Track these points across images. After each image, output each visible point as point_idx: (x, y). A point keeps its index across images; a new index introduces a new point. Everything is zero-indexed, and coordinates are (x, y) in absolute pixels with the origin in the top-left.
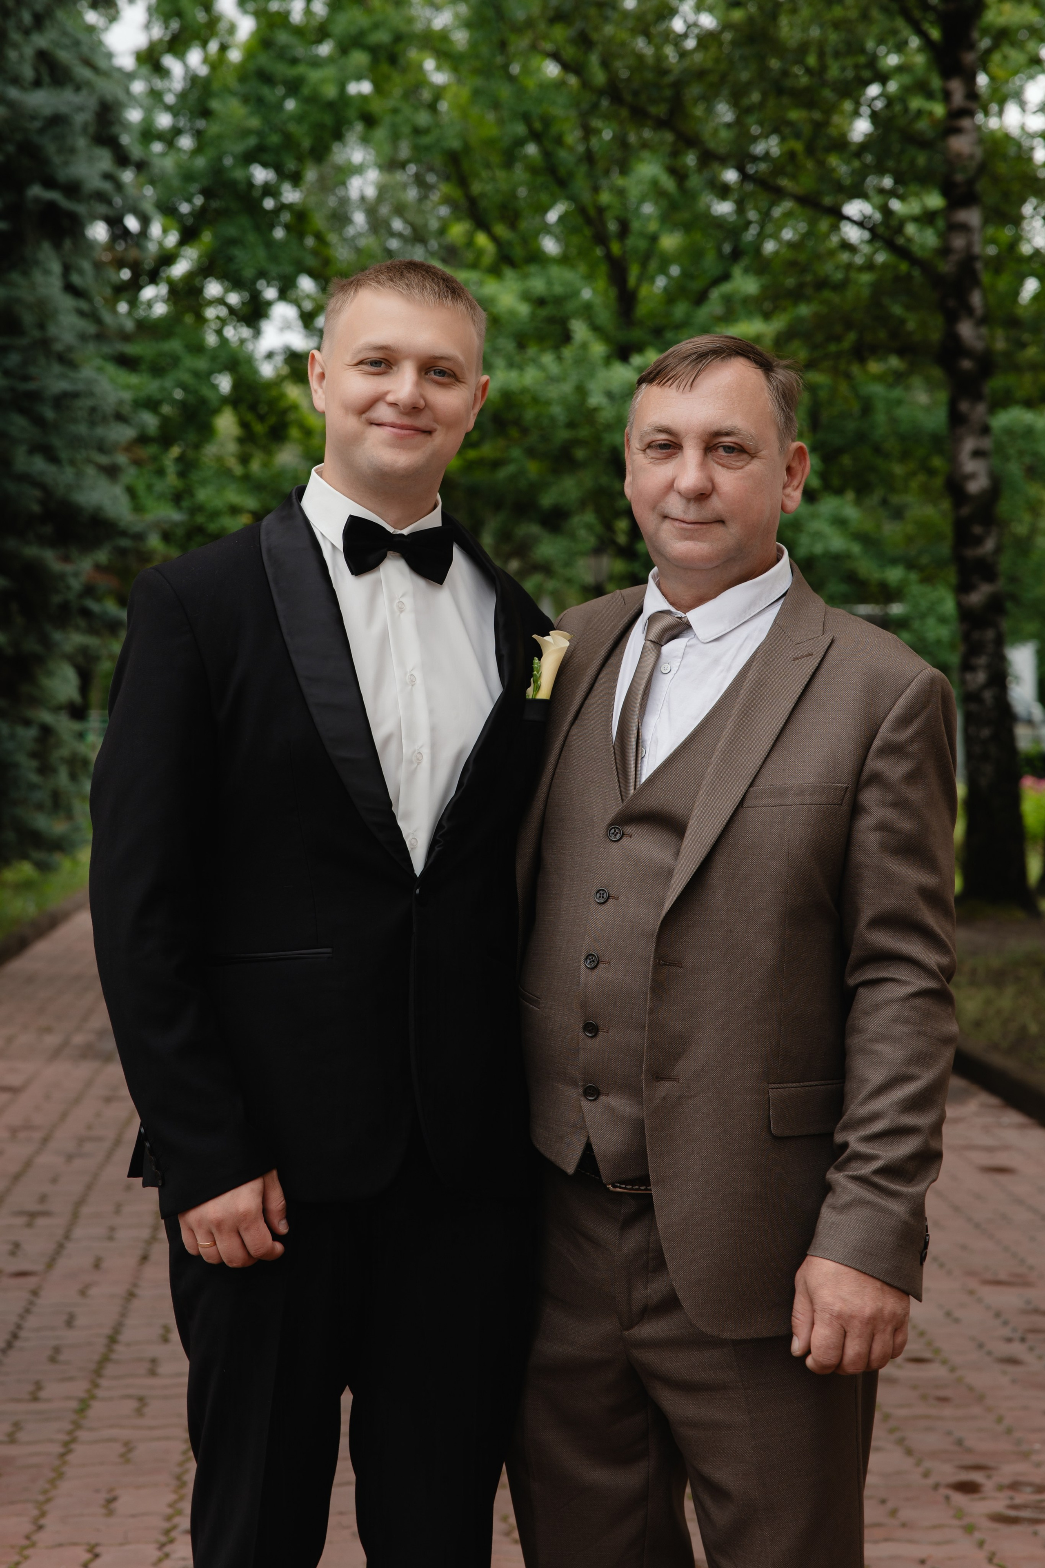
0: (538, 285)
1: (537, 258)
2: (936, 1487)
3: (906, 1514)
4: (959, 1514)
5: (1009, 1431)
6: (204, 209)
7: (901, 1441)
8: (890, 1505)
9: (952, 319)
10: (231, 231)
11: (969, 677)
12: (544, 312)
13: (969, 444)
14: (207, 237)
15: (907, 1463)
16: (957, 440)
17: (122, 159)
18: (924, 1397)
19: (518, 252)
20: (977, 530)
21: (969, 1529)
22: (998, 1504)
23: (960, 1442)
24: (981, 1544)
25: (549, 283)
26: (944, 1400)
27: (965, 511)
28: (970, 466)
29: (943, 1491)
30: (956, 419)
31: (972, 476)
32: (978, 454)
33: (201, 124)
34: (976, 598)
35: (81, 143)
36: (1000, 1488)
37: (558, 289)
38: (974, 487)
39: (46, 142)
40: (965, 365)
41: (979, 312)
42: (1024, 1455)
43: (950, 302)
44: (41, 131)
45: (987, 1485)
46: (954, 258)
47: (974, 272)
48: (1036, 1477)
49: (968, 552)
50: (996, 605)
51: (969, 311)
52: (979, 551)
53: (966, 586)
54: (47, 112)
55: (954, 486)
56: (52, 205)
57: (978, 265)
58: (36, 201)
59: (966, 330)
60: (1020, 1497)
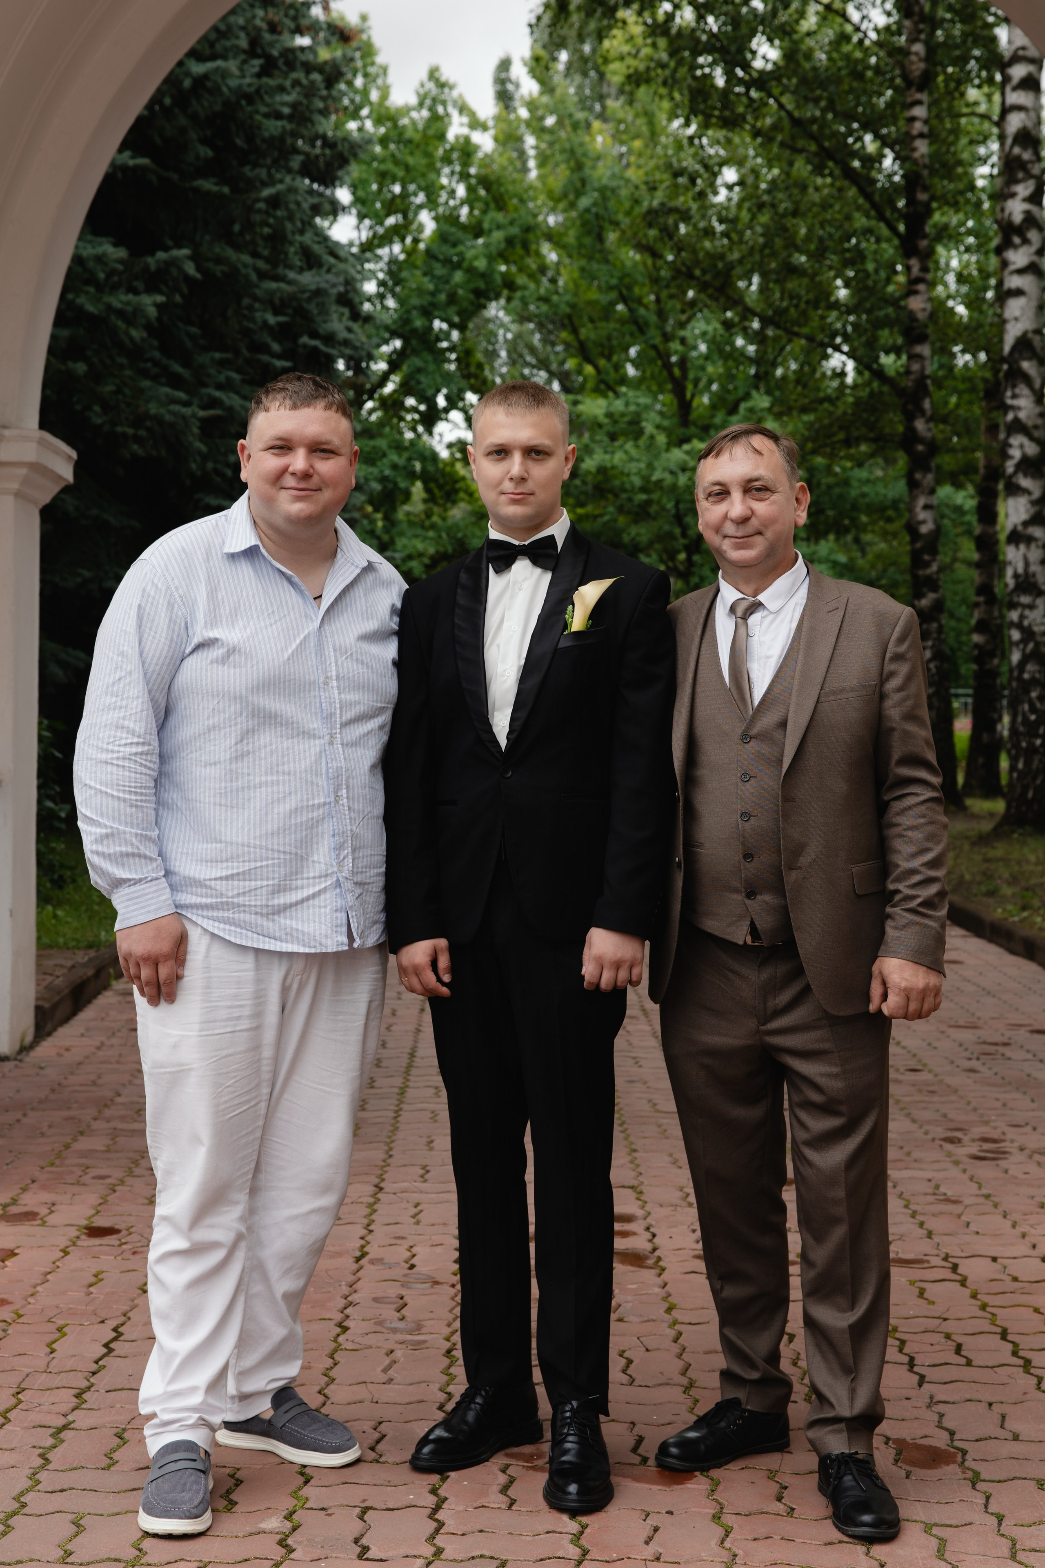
1: (623, 379)
2: (933, 1140)
3: (916, 1154)
4: (949, 1154)
5: (975, 1110)
6: (402, 348)
7: (908, 1115)
8: (906, 1150)
9: (910, 418)
13: (922, 501)
14: (406, 368)
15: (914, 1127)
16: (913, 498)
18: (920, 1091)
19: (613, 377)
20: (926, 557)
21: (956, 1163)
22: (974, 1149)
23: (945, 1116)
24: (964, 1171)
26: (933, 1092)
27: (918, 545)
28: (922, 515)
29: (938, 1142)
30: (913, 485)
31: (924, 522)
32: (926, 507)
33: (399, 290)
34: (924, 602)
35: (333, 307)
36: (973, 1140)
38: (924, 529)
39: (312, 308)
40: (920, 448)
41: (929, 413)
42: (987, 1123)
43: (910, 407)
44: (309, 300)
45: (966, 1139)
46: (912, 377)
47: (925, 387)
48: (995, 1135)
49: (921, 573)
50: (938, 606)
51: (923, 412)
52: (928, 571)
53: (919, 595)
54: (313, 287)
55: (912, 528)
56: (315, 349)
57: (929, 382)
58: (305, 346)
59: (920, 425)
60: (987, 1146)
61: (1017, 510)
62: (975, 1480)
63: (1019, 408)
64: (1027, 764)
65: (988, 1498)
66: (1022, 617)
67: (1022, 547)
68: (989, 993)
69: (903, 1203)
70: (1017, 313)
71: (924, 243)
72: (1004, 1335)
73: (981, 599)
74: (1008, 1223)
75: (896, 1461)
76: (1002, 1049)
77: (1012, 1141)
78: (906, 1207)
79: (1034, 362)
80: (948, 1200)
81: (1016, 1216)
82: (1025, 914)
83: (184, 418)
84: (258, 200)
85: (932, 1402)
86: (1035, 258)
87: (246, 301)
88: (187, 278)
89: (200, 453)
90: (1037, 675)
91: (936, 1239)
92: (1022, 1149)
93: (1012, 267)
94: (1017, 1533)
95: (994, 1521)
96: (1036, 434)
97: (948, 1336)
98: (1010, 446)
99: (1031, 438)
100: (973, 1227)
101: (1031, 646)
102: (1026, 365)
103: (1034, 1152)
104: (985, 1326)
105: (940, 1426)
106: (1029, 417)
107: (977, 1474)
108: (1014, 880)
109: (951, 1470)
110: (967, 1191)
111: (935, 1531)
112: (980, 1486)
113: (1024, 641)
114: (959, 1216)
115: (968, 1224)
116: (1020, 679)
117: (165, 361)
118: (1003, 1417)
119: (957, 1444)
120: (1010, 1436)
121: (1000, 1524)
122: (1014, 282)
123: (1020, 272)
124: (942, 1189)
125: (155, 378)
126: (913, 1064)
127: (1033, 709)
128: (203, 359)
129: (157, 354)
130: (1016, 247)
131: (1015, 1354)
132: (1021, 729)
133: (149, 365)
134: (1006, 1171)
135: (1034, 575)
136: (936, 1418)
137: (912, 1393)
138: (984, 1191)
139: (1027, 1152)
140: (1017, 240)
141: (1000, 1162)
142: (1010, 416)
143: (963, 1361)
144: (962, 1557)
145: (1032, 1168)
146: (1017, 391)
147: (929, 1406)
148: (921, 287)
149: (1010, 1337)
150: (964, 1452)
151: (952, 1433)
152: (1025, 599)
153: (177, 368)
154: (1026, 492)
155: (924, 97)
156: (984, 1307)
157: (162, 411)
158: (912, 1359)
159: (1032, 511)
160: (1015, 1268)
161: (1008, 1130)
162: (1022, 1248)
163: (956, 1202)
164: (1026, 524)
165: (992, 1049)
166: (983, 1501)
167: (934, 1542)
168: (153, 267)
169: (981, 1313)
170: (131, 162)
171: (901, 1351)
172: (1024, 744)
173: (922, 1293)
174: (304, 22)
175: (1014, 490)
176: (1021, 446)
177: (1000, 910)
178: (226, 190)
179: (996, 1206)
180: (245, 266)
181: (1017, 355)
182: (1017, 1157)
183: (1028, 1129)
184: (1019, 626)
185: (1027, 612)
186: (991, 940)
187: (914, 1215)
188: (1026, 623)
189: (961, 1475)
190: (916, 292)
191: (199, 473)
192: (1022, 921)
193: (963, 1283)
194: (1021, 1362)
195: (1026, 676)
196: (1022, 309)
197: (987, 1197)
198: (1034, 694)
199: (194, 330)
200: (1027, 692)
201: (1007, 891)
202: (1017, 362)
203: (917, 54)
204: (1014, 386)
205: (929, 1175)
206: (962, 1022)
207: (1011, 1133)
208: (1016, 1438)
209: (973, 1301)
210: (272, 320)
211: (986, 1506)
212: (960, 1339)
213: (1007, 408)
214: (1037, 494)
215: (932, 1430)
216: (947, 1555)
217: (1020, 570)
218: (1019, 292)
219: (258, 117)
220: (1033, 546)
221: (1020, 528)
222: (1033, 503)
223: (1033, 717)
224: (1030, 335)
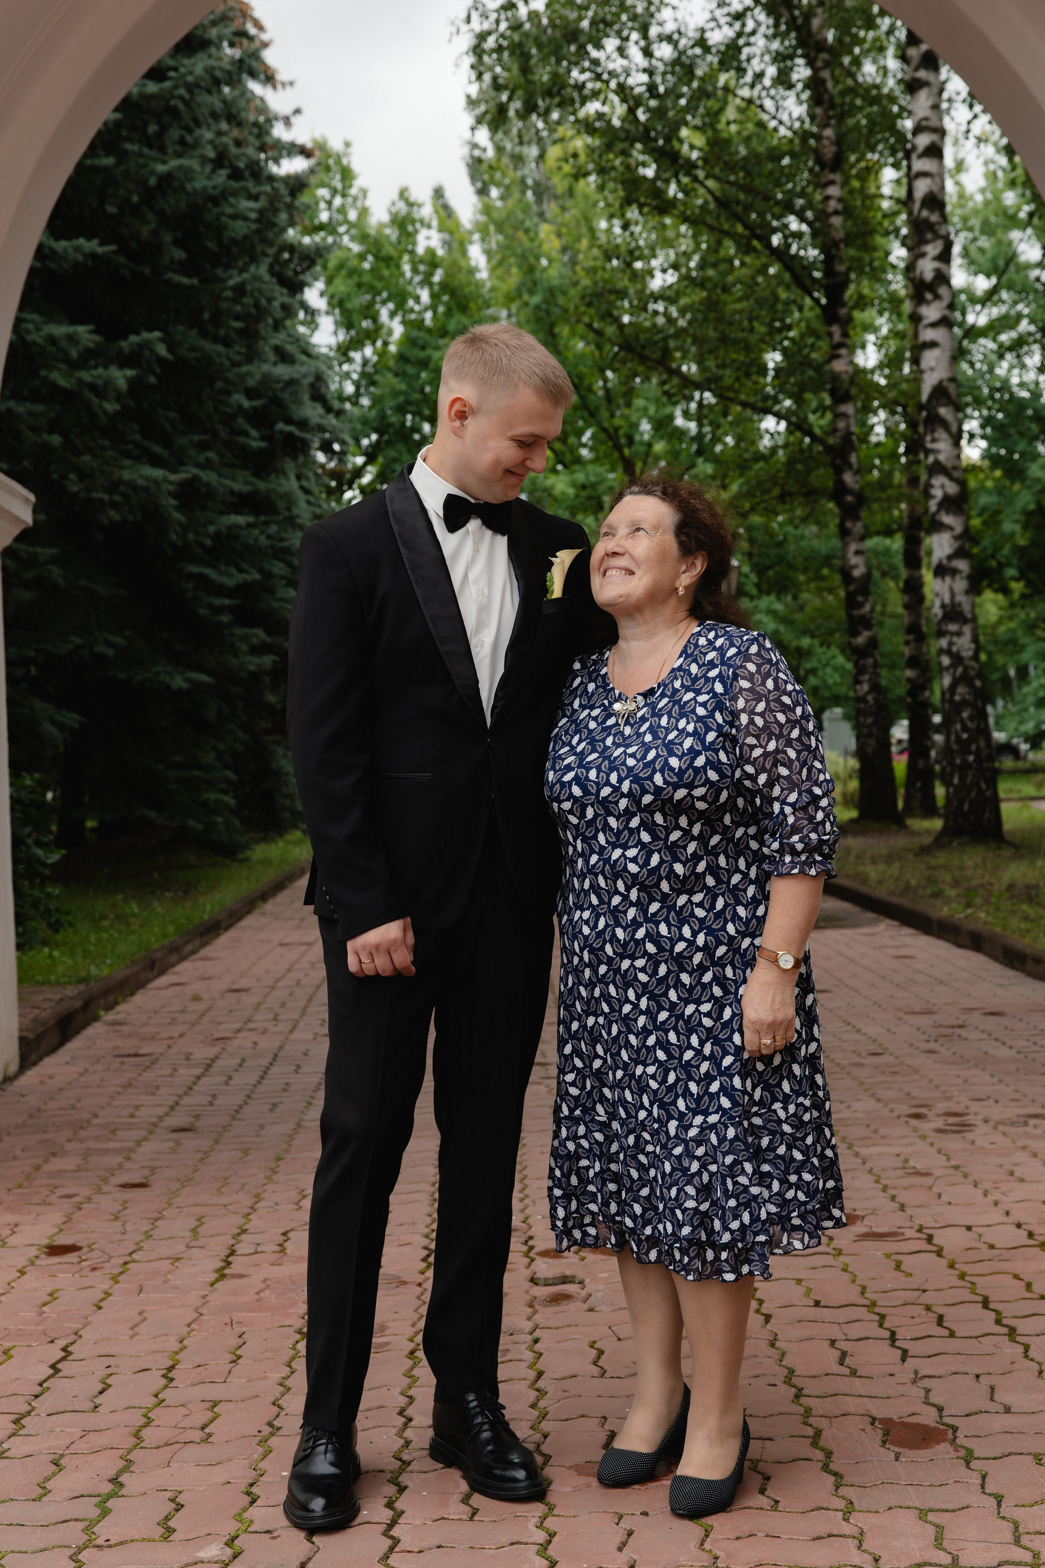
0: (580, 477)
1: (578, 460)
2: (899, 1117)
3: (883, 1131)
5: (937, 1087)
6: (378, 442)
7: (873, 1095)
8: (873, 1127)
9: (839, 471)
10: (393, 454)
11: (858, 687)
12: (584, 494)
13: (853, 547)
14: (380, 460)
15: (879, 1106)
16: (845, 546)
17: (329, 409)
18: (883, 1072)
19: (568, 458)
20: (860, 598)
21: (923, 1137)
22: (939, 1123)
23: (909, 1094)
24: (932, 1144)
25: (587, 475)
26: (895, 1073)
27: (852, 588)
28: (854, 560)
29: (904, 1119)
30: (845, 534)
31: (856, 566)
32: (858, 553)
33: (372, 389)
34: (860, 640)
35: (306, 397)
36: (938, 1115)
37: (592, 479)
38: (857, 573)
39: (286, 396)
40: (849, 498)
41: (855, 466)
42: (949, 1099)
43: (838, 462)
44: (283, 389)
45: (930, 1114)
46: (839, 434)
47: (851, 443)
48: (959, 1109)
49: (856, 613)
50: (873, 643)
51: (850, 466)
52: (862, 612)
53: (854, 634)
54: (286, 377)
55: (846, 573)
56: (290, 434)
57: (854, 438)
58: (281, 432)
59: (848, 478)
60: (952, 1120)
61: (941, 545)
62: (968, 1459)
63: (938, 451)
64: (962, 779)
65: (984, 1477)
66: (951, 644)
67: (948, 579)
68: (941, 982)
69: (873, 1178)
70: (932, 363)
71: (843, 311)
72: (985, 1303)
73: (911, 637)
74: (979, 1192)
75: (884, 1442)
76: (958, 1031)
77: (976, 1114)
78: (877, 1182)
79: (951, 408)
80: (918, 1173)
81: (987, 1185)
82: (970, 911)
83: (156, 482)
84: (225, 289)
85: (917, 1378)
86: (947, 313)
87: (219, 385)
88: (160, 360)
89: (180, 524)
90: (967, 697)
91: (909, 1211)
92: (986, 1121)
93: (926, 322)
94: (1019, 1514)
95: (993, 1502)
96: (956, 474)
97: (928, 1308)
98: (932, 486)
99: (951, 478)
100: (945, 1198)
101: (960, 670)
102: (943, 411)
103: (998, 1123)
104: (967, 1296)
105: (927, 1402)
106: (948, 459)
107: (970, 1452)
108: (956, 883)
109: (943, 1449)
110: (937, 1164)
111: (931, 1517)
112: (974, 1464)
113: (953, 666)
114: (930, 1188)
115: (940, 1195)
116: (951, 701)
117: (146, 443)
118: (992, 1389)
119: (946, 1420)
120: (1001, 1409)
121: (999, 1505)
122: (928, 335)
123: (934, 325)
124: (911, 1163)
125: (137, 459)
126: (873, 1048)
127: (965, 728)
128: (182, 441)
129: (138, 437)
130: (928, 303)
131: (998, 1322)
132: (955, 747)
133: (130, 447)
134: (973, 1143)
135: (960, 604)
136: (922, 1394)
137: (895, 1369)
138: (953, 1163)
139: (991, 1123)
140: (929, 296)
141: (966, 1135)
142: (931, 459)
143: (946, 1333)
144: (962, 1545)
145: (998, 1138)
146: (936, 435)
147: (914, 1382)
148: (843, 351)
149: (991, 1306)
150: (955, 1429)
151: (940, 1409)
152: (953, 627)
153: (157, 449)
154: (949, 528)
155: (837, 177)
156: (962, 1276)
157: (135, 476)
158: (893, 1334)
159: (956, 545)
160: (990, 1236)
161: (972, 1104)
162: (996, 1216)
163: (926, 1174)
164: (950, 558)
165: (949, 1031)
166: (979, 1481)
167: (931, 1530)
168: (127, 350)
169: (960, 1283)
170: (100, 250)
171: (881, 1325)
172: (958, 761)
173: (898, 1266)
174: (268, 140)
175: (937, 526)
176: (943, 486)
177: (946, 909)
178: (195, 281)
179: (965, 1176)
180: (219, 355)
181: (934, 402)
182: (982, 1129)
183: (991, 1102)
184: (948, 652)
185: (955, 639)
186: (939, 937)
187: (885, 1189)
188: (954, 649)
189: (953, 1454)
190: (838, 356)
191: (180, 543)
192: (967, 917)
193: (939, 1253)
194: (1005, 1330)
195: (957, 698)
196: (937, 359)
197: (956, 1168)
198: (965, 715)
199: (172, 415)
200: (959, 712)
201: (952, 892)
202: (935, 408)
203: (828, 138)
204: (933, 431)
205: (898, 1150)
206: (917, 1009)
207: (974, 1107)
208: (1008, 1410)
209: (951, 1271)
210: (246, 404)
211: (983, 1487)
212: (941, 1310)
213: (928, 452)
214: (959, 529)
215: (918, 1407)
216: (946, 1544)
217: (947, 600)
218: (933, 344)
219: (224, 219)
220: (958, 577)
221: (945, 562)
222: (956, 538)
223: (965, 736)
224: (945, 384)
